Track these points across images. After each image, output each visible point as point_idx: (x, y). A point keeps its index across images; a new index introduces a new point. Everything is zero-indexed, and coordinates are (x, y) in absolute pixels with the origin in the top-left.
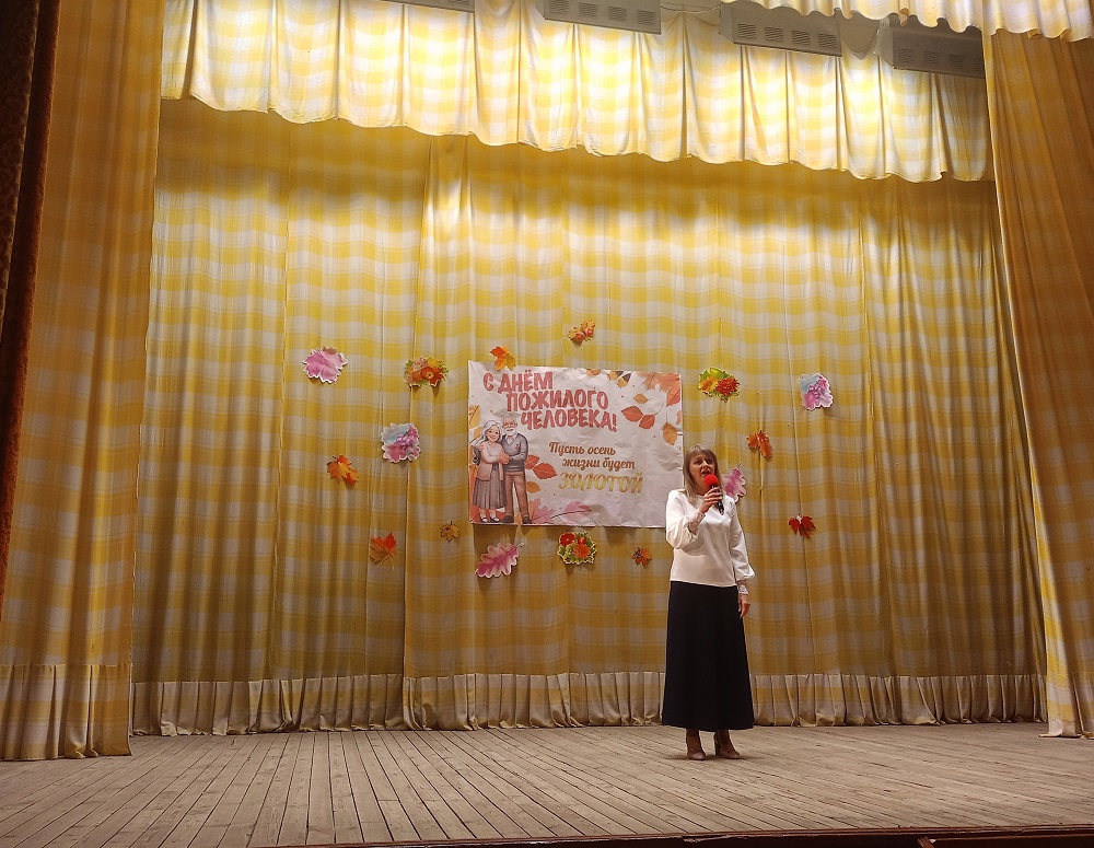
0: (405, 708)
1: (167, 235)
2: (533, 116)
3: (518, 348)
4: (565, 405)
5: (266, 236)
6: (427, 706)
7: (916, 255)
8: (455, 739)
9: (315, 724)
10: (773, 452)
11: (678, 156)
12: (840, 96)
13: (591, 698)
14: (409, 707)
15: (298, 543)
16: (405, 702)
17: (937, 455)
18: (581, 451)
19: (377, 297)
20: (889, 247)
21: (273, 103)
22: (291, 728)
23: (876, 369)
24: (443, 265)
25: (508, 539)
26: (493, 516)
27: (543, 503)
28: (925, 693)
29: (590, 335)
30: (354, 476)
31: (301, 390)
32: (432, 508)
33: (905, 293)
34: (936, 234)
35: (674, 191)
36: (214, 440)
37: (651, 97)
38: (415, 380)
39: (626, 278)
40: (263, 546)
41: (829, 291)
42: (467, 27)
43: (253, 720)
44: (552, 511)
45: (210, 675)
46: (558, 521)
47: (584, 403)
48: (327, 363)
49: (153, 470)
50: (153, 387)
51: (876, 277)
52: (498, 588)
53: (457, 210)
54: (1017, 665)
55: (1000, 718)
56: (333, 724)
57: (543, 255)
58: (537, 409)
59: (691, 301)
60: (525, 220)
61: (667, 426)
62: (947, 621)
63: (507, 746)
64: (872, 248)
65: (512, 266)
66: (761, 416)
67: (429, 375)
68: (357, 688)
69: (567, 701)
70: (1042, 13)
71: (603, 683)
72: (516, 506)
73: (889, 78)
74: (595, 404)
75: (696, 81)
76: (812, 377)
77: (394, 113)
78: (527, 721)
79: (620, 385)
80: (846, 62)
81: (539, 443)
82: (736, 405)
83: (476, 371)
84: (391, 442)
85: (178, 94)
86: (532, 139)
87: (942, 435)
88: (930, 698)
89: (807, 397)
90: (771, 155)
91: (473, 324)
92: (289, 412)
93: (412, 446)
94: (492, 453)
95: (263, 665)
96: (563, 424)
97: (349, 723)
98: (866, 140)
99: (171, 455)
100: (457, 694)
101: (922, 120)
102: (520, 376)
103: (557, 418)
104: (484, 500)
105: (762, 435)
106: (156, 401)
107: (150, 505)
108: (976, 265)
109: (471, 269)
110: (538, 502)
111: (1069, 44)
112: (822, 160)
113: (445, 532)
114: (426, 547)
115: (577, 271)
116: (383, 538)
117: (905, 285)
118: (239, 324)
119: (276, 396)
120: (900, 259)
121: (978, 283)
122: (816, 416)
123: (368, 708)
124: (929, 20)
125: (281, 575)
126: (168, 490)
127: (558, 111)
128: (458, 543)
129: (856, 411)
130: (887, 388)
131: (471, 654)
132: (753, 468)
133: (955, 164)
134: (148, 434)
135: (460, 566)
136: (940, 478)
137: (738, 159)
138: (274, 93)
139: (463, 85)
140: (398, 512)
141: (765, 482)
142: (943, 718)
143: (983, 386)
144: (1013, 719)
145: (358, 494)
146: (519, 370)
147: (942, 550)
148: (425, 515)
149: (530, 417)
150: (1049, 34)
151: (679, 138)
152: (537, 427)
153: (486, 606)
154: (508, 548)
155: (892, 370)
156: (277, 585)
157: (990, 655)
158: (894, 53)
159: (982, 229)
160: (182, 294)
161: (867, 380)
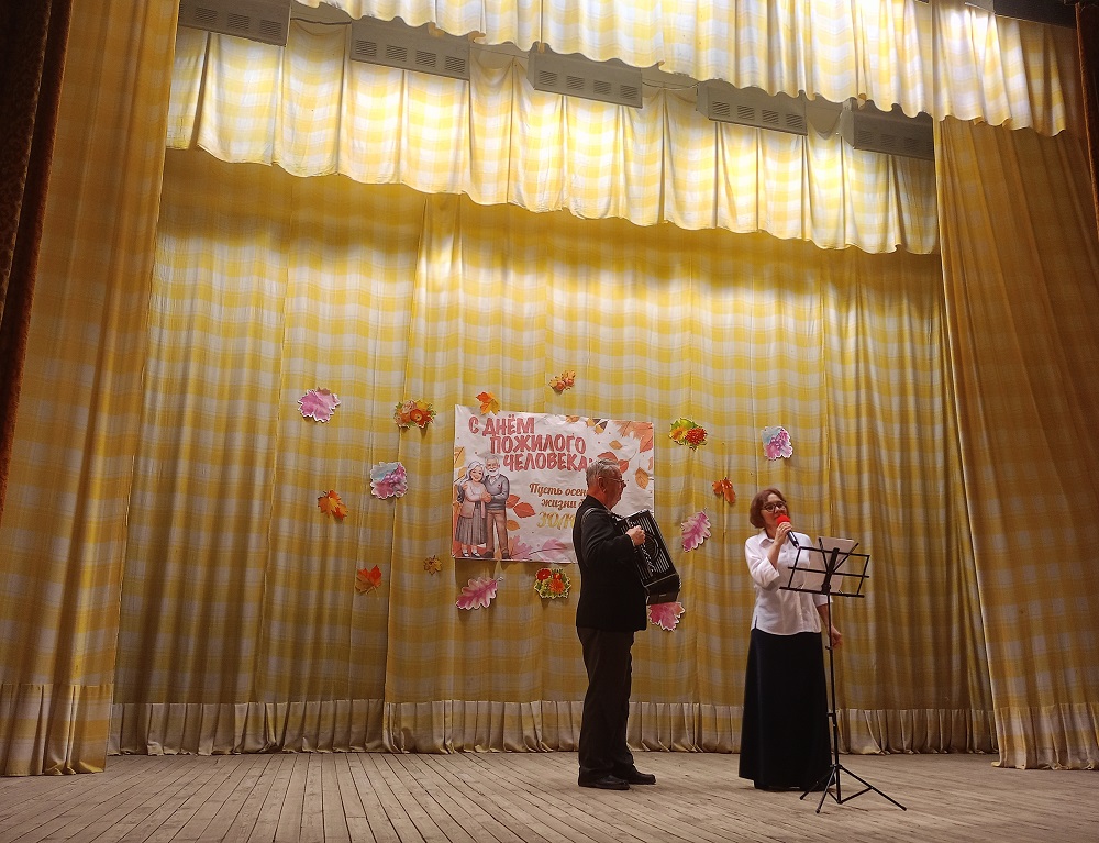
0: (385, 732)
1: (171, 277)
2: (522, 178)
3: (503, 395)
4: (545, 449)
5: (267, 281)
6: (406, 730)
7: (872, 320)
8: (430, 762)
9: (298, 745)
10: (737, 498)
11: (655, 221)
12: (806, 171)
13: (561, 725)
14: (389, 731)
15: (287, 573)
16: (385, 726)
17: (887, 505)
18: (559, 492)
19: (371, 342)
20: (848, 311)
21: (277, 157)
22: (275, 750)
23: (833, 423)
24: (434, 314)
25: (488, 573)
26: (475, 551)
27: (522, 540)
28: (872, 725)
29: (570, 384)
30: (342, 511)
31: (296, 428)
32: (416, 543)
33: (861, 355)
34: (891, 302)
35: (652, 254)
36: (210, 472)
37: (632, 167)
38: (404, 421)
39: (605, 332)
40: (253, 576)
41: (792, 349)
42: (463, 95)
43: (238, 741)
44: (530, 548)
45: (198, 697)
46: (534, 558)
47: (563, 448)
48: (321, 404)
49: (149, 500)
50: (152, 422)
51: (835, 340)
52: (478, 619)
53: (448, 264)
54: (954, 701)
55: (938, 749)
56: (315, 746)
57: (528, 309)
58: (519, 452)
59: (664, 355)
60: (512, 276)
61: (639, 471)
62: (893, 658)
63: (478, 768)
64: (832, 312)
65: (499, 318)
66: (726, 465)
67: (417, 417)
68: (339, 712)
69: (538, 727)
70: (987, 102)
71: (574, 711)
72: (496, 542)
73: (851, 157)
74: (573, 450)
75: (674, 154)
76: (774, 430)
77: (392, 171)
78: (501, 746)
79: (597, 432)
80: (812, 141)
81: (520, 484)
82: (703, 453)
83: (462, 414)
84: (380, 480)
85: (185, 145)
86: (521, 199)
87: (892, 486)
88: (876, 729)
89: (769, 448)
90: (742, 224)
91: (461, 371)
92: (283, 449)
93: (399, 483)
94: (475, 492)
95: (250, 689)
96: (543, 467)
97: (330, 746)
98: (829, 213)
99: (167, 487)
100: (435, 720)
101: (879, 197)
102: (504, 420)
103: (537, 461)
104: (466, 536)
105: (726, 482)
106: (155, 435)
107: (145, 533)
108: (926, 332)
109: (461, 319)
110: (517, 538)
111: (1012, 131)
112: (787, 230)
113: (428, 565)
114: (410, 580)
115: (559, 325)
116: (369, 570)
117: (861, 348)
118: (238, 363)
119: (271, 432)
120: (857, 324)
121: (927, 347)
122: (777, 466)
123: (349, 731)
124: (885, 106)
125: (270, 602)
126: (164, 519)
127: (546, 175)
128: (440, 576)
129: (814, 462)
130: (843, 441)
131: (450, 681)
132: (718, 513)
133: (909, 238)
134: (146, 466)
135: (442, 597)
136: (889, 526)
137: (711, 226)
138: (278, 147)
139: (458, 147)
140: (385, 545)
141: (729, 526)
142: (888, 748)
143: (930, 442)
144: (949, 750)
145: (347, 527)
146: (503, 415)
147: (890, 592)
148: (410, 549)
149: (511, 459)
150: (993, 122)
151: (657, 205)
152: (518, 469)
153: (465, 636)
154: (487, 582)
155: (847, 425)
156: (266, 612)
157: (931, 690)
158: (855, 135)
159: (932, 298)
160: (184, 333)
161: (825, 434)
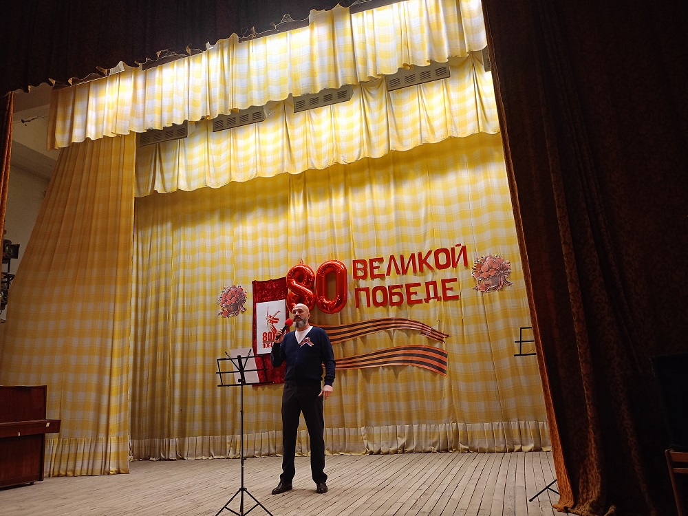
90: (438, 137)
112: (468, 131)
137: (419, 144)
